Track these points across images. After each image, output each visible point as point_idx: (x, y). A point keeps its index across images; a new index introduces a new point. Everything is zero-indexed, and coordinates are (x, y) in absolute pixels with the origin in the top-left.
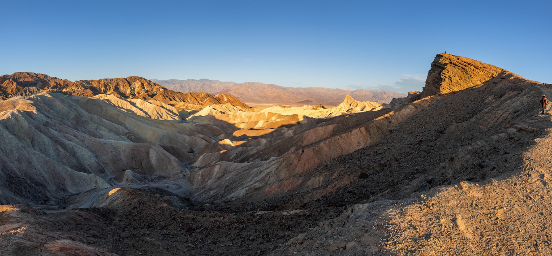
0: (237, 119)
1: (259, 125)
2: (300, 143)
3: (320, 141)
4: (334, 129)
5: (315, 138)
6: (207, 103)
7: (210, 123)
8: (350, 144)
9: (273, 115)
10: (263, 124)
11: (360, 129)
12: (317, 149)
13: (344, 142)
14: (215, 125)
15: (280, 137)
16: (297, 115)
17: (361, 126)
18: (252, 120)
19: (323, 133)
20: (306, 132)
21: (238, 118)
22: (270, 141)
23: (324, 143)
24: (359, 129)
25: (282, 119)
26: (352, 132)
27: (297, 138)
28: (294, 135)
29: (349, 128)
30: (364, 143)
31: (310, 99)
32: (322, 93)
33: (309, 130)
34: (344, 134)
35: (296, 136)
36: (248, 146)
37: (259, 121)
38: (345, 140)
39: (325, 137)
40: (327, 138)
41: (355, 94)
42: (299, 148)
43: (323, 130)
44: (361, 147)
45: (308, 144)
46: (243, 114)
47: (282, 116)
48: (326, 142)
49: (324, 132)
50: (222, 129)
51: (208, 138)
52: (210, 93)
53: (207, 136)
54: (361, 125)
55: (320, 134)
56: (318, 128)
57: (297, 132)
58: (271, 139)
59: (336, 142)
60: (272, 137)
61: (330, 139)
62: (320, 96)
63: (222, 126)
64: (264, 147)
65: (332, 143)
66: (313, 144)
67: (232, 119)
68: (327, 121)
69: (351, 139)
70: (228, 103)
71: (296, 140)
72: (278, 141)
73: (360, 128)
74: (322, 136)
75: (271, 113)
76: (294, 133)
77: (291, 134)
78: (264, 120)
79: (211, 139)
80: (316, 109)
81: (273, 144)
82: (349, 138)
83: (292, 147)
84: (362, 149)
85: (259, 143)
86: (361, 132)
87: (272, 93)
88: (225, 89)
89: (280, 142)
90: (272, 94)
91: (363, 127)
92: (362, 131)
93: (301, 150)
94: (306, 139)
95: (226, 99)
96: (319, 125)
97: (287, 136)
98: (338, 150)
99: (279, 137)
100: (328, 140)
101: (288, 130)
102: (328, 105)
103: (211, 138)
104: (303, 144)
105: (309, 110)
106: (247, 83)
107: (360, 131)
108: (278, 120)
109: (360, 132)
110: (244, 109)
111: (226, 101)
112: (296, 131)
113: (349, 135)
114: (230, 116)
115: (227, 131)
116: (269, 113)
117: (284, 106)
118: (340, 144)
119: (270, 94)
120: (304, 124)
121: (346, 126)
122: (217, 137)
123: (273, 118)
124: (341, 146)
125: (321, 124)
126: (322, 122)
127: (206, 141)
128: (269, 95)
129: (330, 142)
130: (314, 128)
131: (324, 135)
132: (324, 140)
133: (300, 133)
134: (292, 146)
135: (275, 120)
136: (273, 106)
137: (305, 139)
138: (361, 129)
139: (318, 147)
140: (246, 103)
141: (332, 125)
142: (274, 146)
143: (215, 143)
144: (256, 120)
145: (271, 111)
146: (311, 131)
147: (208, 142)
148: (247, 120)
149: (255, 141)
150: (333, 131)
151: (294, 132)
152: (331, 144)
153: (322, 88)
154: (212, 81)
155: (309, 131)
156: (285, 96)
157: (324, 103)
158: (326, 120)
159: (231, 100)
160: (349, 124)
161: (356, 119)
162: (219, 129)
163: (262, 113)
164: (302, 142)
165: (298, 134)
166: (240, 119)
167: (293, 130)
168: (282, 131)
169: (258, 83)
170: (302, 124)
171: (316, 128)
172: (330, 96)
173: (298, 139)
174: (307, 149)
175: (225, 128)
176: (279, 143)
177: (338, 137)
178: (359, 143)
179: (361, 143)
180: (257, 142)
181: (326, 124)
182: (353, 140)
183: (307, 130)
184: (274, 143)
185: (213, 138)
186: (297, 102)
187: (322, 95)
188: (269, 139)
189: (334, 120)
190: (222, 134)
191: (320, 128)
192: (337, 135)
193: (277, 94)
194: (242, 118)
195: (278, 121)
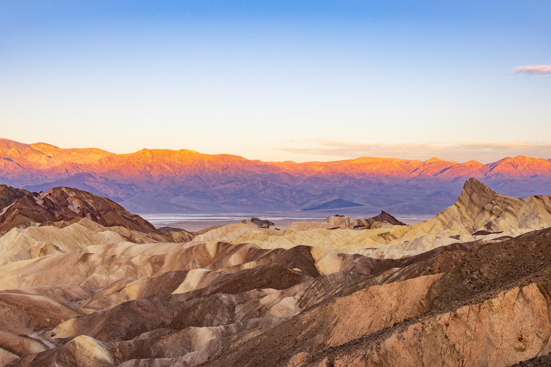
0: (117, 267)
1: (188, 284)
2: (319, 338)
3: (385, 332)
4: (430, 289)
5: (368, 322)
6: (9, 218)
7: (23, 287)
8: (489, 340)
9: (233, 251)
10: (202, 281)
11: (521, 291)
12: (376, 357)
13: (469, 333)
14: (41, 292)
15: (256, 319)
16: (309, 248)
17: (524, 279)
18: (164, 270)
19: (394, 303)
20: (339, 300)
21: (120, 265)
22: (226, 335)
23: (398, 337)
24: (517, 289)
25: (262, 263)
26: (494, 300)
27: (309, 322)
28: (302, 313)
29: (482, 287)
30: (540, 341)
31: (347, 198)
32: (387, 176)
33: (350, 293)
34: (465, 308)
35: (307, 315)
36: (153, 353)
37: (187, 272)
38: (468, 327)
39: (400, 316)
40: (407, 321)
41: (497, 174)
42: (319, 355)
43: (395, 294)
44: (529, 354)
45: (346, 341)
46: (136, 248)
47: (262, 251)
48: (405, 334)
49: (399, 301)
50: (63, 304)
51: (13, 340)
52: (21, 187)
53: (10, 331)
54: (523, 275)
55: (386, 308)
56: (376, 287)
57: (310, 303)
58: (227, 328)
59: (439, 333)
60: (229, 322)
61: (418, 325)
62: (381, 184)
63: (65, 295)
64: (206, 357)
65: (427, 336)
66: (361, 339)
67: (98, 269)
68: (406, 265)
69: (491, 325)
70: (84, 216)
71: (309, 329)
72: (252, 335)
73: (522, 286)
74: (391, 313)
75: (226, 244)
76: (300, 307)
77: (292, 307)
78: (202, 267)
79: (26, 340)
80: (369, 228)
81: (236, 345)
82: (486, 321)
83: (294, 350)
84: (532, 360)
85: (190, 344)
86: (528, 301)
87: (227, 182)
88: (74, 173)
89: (258, 337)
90: (228, 185)
91: (534, 285)
92: (529, 296)
93: (326, 360)
94: (340, 326)
95: (75, 206)
96: (380, 278)
97: (279, 315)
98: (447, 361)
99: (252, 321)
100: (411, 327)
101: (282, 296)
102: (408, 213)
103: (26, 336)
104: (331, 342)
105: (343, 231)
106: (148, 153)
107: (524, 296)
108: (247, 266)
109: (521, 300)
110: (138, 235)
111: (78, 211)
112: (307, 299)
113: (484, 312)
114: (92, 258)
115: (84, 310)
116: (219, 243)
117: (267, 222)
118: (453, 339)
119: (222, 187)
120: (333, 275)
121: (473, 279)
122: (50, 333)
123: (234, 260)
124: (457, 346)
125: (387, 274)
126: (389, 267)
127: (9, 349)
128: (217, 188)
129: (420, 336)
130: (364, 287)
131: (397, 309)
132: (400, 328)
133: (317, 305)
134: (294, 348)
135: (239, 266)
136: (230, 222)
137: (335, 324)
138: (525, 289)
139: (378, 349)
140: (145, 217)
141: (423, 278)
142: (237, 349)
143: (40, 355)
144: (177, 268)
145: (225, 239)
146: (354, 297)
147: (14, 352)
148: (149, 270)
149: (175, 335)
150: (428, 297)
151: (302, 302)
152: (424, 340)
153: (385, 161)
154: (29, 146)
155: (348, 297)
156: (269, 191)
157: (392, 206)
158: (402, 260)
159: (95, 208)
160: (481, 274)
161: (504, 255)
162: (56, 304)
163: (198, 247)
164: (328, 334)
165: (313, 307)
166: (126, 267)
167: (298, 297)
168: (263, 301)
169: (182, 151)
170: (324, 276)
171: (372, 288)
172: (411, 182)
173: (315, 324)
174: (345, 357)
175: (78, 300)
176: (253, 339)
177: (446, 316)
178: (520, 339)
179: (530, 338)
180: (183, 338)
181: (403, 274)
182: (497, 328)
183: (340, 295)
184: (238, 338)
185: (34, 335)
186: (306, 206)
187: (385, 181)
188: (222, 327)
189: (430, 261)
190: (66, 319)
191: (383, 289)
192: (441, 311)
193: (245, 185)
194: (133, 265)
195: (249, 270)
